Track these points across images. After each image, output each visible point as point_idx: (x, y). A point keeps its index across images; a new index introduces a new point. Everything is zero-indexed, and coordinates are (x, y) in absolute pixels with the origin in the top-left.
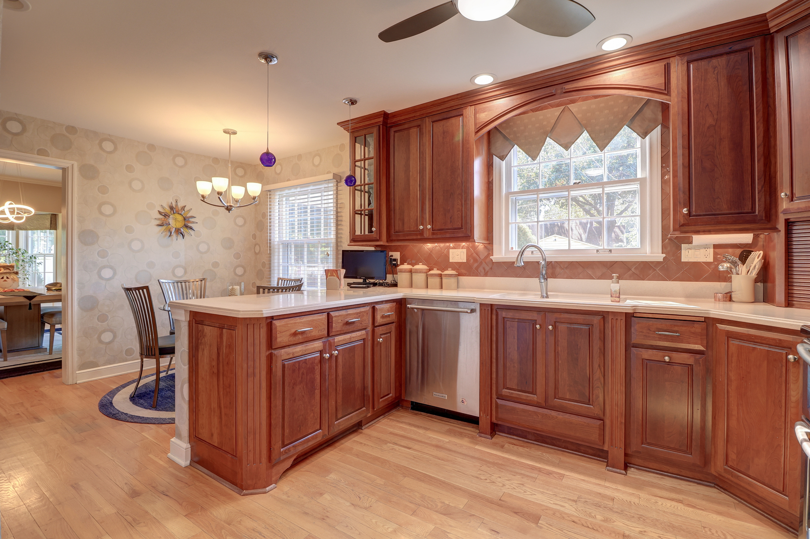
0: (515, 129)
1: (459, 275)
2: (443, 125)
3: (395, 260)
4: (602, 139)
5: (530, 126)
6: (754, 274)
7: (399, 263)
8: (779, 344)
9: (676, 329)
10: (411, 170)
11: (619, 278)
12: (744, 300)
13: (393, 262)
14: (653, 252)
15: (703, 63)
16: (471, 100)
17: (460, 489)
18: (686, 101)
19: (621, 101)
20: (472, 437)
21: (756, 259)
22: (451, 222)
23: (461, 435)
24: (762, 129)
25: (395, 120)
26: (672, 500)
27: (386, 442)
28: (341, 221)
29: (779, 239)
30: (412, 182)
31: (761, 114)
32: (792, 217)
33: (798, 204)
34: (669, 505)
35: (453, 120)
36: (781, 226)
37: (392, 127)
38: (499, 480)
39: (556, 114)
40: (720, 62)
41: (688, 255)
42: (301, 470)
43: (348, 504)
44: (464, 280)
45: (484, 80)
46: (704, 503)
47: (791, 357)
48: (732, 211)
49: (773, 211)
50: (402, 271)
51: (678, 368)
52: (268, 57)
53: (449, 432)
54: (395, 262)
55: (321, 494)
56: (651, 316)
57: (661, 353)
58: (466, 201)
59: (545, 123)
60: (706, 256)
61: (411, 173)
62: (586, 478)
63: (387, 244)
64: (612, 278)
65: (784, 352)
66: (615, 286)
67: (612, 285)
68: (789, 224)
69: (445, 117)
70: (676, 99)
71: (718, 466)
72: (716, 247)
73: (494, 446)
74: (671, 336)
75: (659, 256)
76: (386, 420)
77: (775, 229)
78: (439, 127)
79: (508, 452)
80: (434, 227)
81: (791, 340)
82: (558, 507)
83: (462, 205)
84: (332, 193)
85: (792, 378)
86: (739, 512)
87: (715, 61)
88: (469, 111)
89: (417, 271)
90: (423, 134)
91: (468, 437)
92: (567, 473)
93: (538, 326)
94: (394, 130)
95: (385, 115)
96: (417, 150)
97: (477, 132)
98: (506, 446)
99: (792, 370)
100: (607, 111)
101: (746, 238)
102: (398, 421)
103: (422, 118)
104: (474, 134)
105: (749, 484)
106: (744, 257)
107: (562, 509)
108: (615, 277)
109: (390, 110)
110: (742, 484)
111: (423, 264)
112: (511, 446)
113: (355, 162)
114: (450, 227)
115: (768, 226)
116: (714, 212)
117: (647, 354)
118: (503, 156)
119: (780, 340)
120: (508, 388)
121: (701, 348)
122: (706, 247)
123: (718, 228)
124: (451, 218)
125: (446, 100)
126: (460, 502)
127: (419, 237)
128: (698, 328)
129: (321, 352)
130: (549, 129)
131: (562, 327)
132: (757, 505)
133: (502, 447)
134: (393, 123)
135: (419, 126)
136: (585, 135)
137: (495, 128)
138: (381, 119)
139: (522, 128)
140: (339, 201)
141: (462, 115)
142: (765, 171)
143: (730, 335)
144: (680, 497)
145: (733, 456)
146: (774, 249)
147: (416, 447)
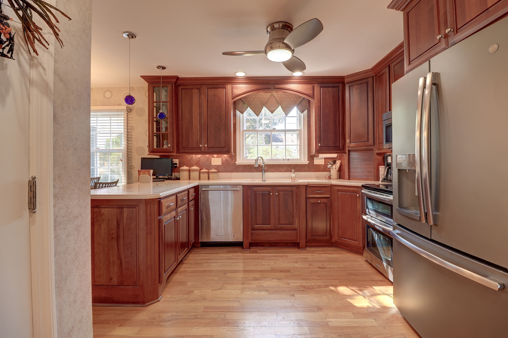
0: (249, 99)
1: (219, 172)
2: (214, 91)
3: (176, 164)
4: (286, 110)
5: (256, 99)
6: (337, 169)
7: (178, 166)
8: (354, 192)
9: (321, 190)
10: (193, 112)
11: (295, 171)
12: (335, 178)
13: (175, 165)
14: (305, 161)
15: (325, 89)
16: (231, 82)
17: (254, 271)
18: (320, 102)
19: (294, 96)
20: (241, 252)
21: (338, 163)
22: (219, 143)
23: (235, 252)
24: (342, 117)
25: (181, 82)
26: (324, 254)
27: (202, 264)
28: (131, 138)
29: (346, 156)
30: (194, 120)
31: (342, 112)
32: (350, 149)
33: (353, 144)
34: (324, 255)
35: (220, 90)
36: (347, 152)
37: (180, 85)
38: (265, 263)
39: (268, 96)
40: (330, 89)
41: (317, 161)
42: (168, 286)
43: (210, 291)
44: (221, 174)
45: (240, 74)
46: (333, 252)
47: (358, 195)
48: (333, 146)
49: (345, 146)
50: (183, 170)
51: (322, 205)
52: (132, 36)
53: (229, 252)
54: (176, 165)
55: (192, 292)
56: (314, 186)
57: (317, 200)
58: (227, 133)
59: (263, 99)
60: (321, 162)
61: (193, 115)
62: (295, 254)
63: (177, 155)
64: (291, 171)
65: (355, 194)
66: (293, 175)
67: (292, 174)
68: (349, 151)
69: (215, 87)
70: (316, 101)
71: (335, 238)
72: (325, 158)
73: (253, 252)
74: (320, 193)
75: (307, 162)
76: (191, 255)
77: (345, 153)
78: (211, 92)
79: (260, 253)
80: (209, 145)
81: (357, 190)
82: (293, 266)
83: (225, 135)
84: (123, 119)
85: (358, 202)
86: (343, 252)
87: (329, 89)
88: (229, 87)
89: (194, 170)
90: (201, 94)
91: (239, 252)
92: (288, 255)
93: (271, 194)
94: (182, 88)
95: (177, 78)
96: (197, 102)
97: (233, 99)
98: (258, 251)
99: (358, 199)
100: (288, 99)
101: (335, 155)
102: (198, 254)
103: (201, 85)
104: (231, 99)
105: (346, 241)
106: (334, 162)
107: (294, 266)
108: (293, 171)
109: (181, 75)
110: (344, 242)
111: (196, 166)
112: (260, 251)
113: (154, 102)
114: (218, 146)
115: (343, 152)
116: (328, 146)
117: (312, 201)
118: (242, 112)
119: (354, 190)
120: (257, 224)
121: (329, 196)
122: (322, 158)
123: (329, 152)
124: (219, 141)
125: (217, 78)
126: (257, 275)
127: (199, 151)
128: (328, 189)
129: (175, 217)
130: (264, 102)
131: (281, 193)
132: (347, 248)
133: (257, 252)
134: (181, 83)
135: (198, 89)
136: (280, 107)
137: (240, 99)
138: (175, 80)
139: (252, 100)
140: (129, 125)
141: (225, 88)
142: (343, 132)
143: (338, 191)
144: (326, 252)
145: (340, 233)
146: (344, 159)
147: (219, 261)
